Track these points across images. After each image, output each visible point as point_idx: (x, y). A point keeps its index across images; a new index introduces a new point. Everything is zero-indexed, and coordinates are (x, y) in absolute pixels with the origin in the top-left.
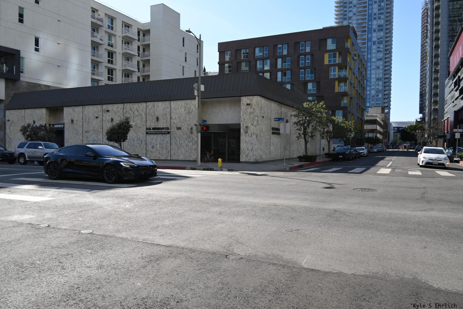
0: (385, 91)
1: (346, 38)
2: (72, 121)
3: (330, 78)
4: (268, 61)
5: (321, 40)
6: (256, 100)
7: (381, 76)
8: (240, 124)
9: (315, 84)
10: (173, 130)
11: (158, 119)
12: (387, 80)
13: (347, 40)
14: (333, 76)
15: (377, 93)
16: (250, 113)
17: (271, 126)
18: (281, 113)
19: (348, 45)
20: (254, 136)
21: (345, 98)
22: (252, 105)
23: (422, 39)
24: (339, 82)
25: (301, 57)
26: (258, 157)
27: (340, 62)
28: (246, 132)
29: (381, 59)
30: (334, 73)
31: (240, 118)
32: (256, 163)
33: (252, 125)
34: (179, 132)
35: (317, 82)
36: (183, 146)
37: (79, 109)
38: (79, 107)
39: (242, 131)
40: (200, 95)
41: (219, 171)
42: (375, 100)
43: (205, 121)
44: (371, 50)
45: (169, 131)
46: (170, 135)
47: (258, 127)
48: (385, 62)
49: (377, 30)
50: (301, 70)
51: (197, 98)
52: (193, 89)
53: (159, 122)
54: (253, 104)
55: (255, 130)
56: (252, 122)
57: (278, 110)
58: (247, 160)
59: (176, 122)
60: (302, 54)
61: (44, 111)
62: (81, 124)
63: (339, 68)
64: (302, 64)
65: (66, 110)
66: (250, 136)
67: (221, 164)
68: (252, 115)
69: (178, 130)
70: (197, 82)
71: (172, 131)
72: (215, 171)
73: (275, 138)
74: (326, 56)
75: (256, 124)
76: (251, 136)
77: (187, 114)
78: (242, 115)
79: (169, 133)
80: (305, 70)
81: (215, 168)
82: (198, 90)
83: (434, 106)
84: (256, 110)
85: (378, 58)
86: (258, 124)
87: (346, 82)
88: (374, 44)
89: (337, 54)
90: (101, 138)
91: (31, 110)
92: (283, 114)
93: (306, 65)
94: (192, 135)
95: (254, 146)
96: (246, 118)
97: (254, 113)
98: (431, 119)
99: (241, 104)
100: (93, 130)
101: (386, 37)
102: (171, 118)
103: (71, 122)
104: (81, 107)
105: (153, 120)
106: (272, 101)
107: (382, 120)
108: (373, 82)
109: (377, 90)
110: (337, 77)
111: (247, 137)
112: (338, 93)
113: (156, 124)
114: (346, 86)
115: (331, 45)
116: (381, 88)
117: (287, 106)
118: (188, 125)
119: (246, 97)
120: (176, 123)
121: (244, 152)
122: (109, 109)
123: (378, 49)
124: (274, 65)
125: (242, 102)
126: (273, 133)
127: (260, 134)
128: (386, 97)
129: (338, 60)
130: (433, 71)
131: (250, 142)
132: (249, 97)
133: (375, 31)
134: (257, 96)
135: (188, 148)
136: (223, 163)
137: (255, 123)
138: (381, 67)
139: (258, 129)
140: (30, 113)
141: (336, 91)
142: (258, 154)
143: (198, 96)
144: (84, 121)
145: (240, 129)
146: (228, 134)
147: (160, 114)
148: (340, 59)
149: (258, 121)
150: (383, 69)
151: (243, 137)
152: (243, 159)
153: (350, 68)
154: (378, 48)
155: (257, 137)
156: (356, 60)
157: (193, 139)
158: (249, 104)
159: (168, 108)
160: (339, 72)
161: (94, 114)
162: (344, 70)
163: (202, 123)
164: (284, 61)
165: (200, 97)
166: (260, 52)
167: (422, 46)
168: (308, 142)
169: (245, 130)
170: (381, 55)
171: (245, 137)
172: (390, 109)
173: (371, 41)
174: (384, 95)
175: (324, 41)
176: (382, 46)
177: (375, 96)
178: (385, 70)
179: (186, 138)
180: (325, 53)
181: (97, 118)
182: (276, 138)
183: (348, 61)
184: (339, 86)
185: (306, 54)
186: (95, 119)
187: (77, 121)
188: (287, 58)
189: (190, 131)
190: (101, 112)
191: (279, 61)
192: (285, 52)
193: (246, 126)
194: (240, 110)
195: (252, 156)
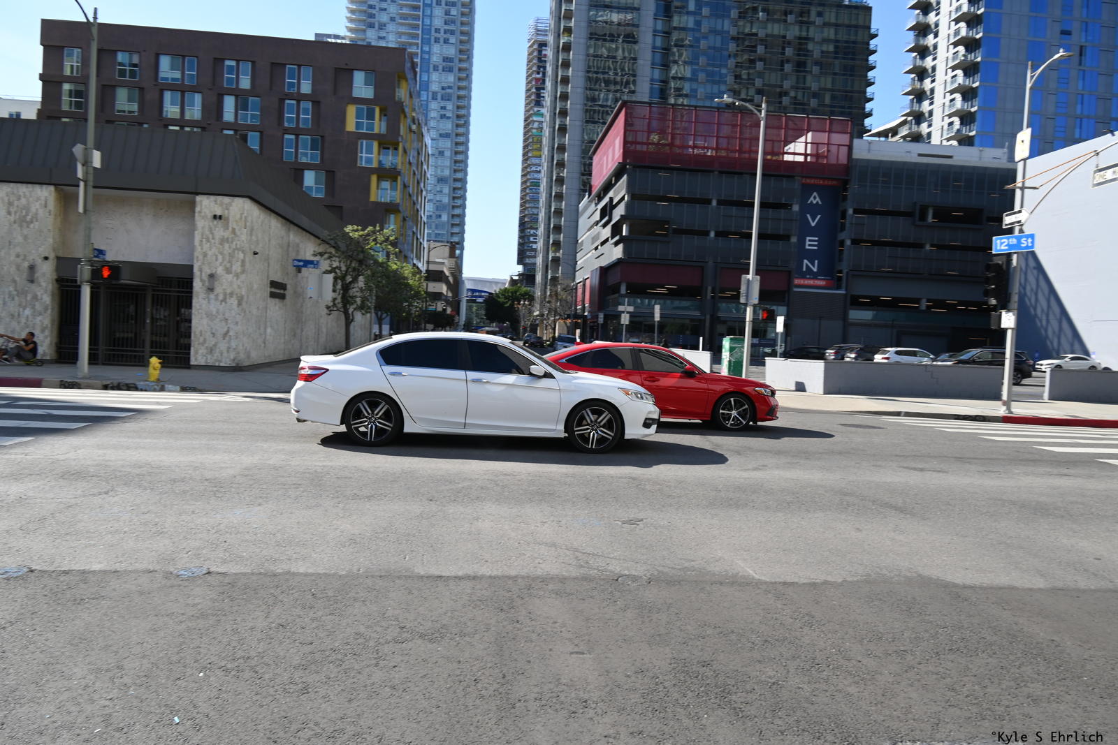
0: (454, 207)
1: (397, 79)
3: (359, 165)
4: (198, 98)
5: (338, 70)
6: (240, 208)
7: (447, 172)
8: (192, 267)
9: (323, 175)
12: (458, 185)
13: (399, 81)
14: (366, 162)
15: (437, 210)
16: (223, 241)
17: (268, 277)
18: (289, 246)
19: (402, 93)
20: (233, 302)
21: (392, 217)
22: (227, 219)
23: (527, 104)
24: (380, 179)
25: (287, 101)
26: (242, 356)
27: (384, 131)
28: (211, 289)
29: (447, 136)
30: (369, 156)
31: (192, 249)
32: (237, 369)
33: (228, 271)
35: (327, 171)
39: (197, 285)
40: (91, 178)
41: (155, 390)
42: (433, 226)
43: (101, 252)
44: (427, 109)
47: (243, 277)
48: (457, 144)
49: (440, 68)
50: (287, 136)
51: (82, 184)
52: (73, 160)
54: (231, 219)
55: (235, 286)
56: (228, 265)
57: (282, 238)
58: (211, 361)
60: (290, 97)
63: (380, 145)
64: (290, 119)
66: (222, 301)
67: (158, 372)
68: (227, 246)
70: (85, 143)
72: (142, 390)
73: (275, 307)
74: (351, 111)
75: (239, 270)
76: (224, 300)
77: (15, 226)
78: (197, 242)
80: (297, 136)
81: (140, 384)
82: (87, 162)
83: (553, 252)
84: (238, 233)
85: (441, 132)
86: (243, 272)
87: (394, 179)
88: (433, 99)
89: (377, 110)
92: (291, 249)
93: (301, 126)
95: (232, 326)
96: (210, 253)
97: (232, 242)
98: (546, 277)
99: (194, 212)
101: (459, 88)
106: (273, 215)
107: (452, 273)
108: (431, 184)
109: (438, 204)
110: (375, 165)
111: (213, 302)
112: (377, 204)
114: (396, 190)
115: (361, 86)
116: (446, 200)
117: (300, 230)
118: (18, 256)
119: (212, 198)
121: (201, 340)
123: (443, 112)
124: (213, 110)
125: (197, 209)
126: (273, 295)
127: (248, 296)
128: (457, 221)
129: (379, 126)
130: (554, 178)
131: (221, 317)
132: (220, 198)
133: (436, 68)
134: (244, 199)
136: (164, 369)
137: (237, 267)
138: (448, 153)
139: (243, 282)
141: (373, 198)
142: (243, 346)
143: (85, 182)
145: (192, 279)
146: (154, 290)
148: (384, 124)
149: (243, 262)
150: (451, 158)
151: (199, 303)
152: (200, 358)
153: (405, 151)
154: (442, 108)
155: (239, 304)
156: (414, 133)
157: (35, 297)
158: (220, 217)
160: (379, 154)
162: (390, 151)
163: (95, 257)
164: (241, 105)
165: (91, 183)
166: (173, 68)
167: (525, 121)
168: (352, 320)
169: (207, 284)
170: (448, 126)
171: (205, 302)
172: (462, 249)
173: (427, 89)
174: (453, 216)
175: (343, 75)
176: (450, 106)
177: (434, 216)
178: (456, 162)
180: (348, 103)
182: (277, 308)
183: (402, 133)
184: (378, 188)
185: (300, 98)
188: (250, 98)
189: (25, 276)
191: (229, 103)
192: (245, 83)
193: (209, 272)
194: (193, 228)
195: (225, 351)
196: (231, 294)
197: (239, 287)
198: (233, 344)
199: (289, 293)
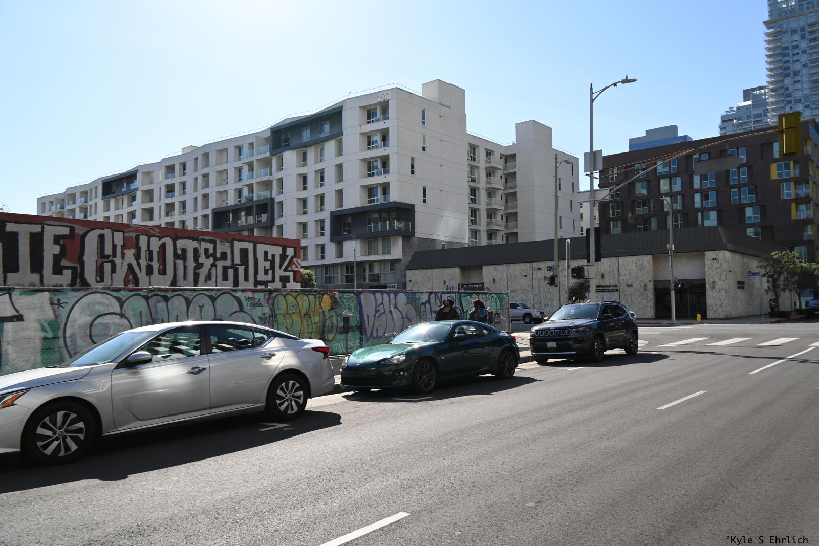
2: (494, 280)
3: (782, 199)
4: (679, 179)
5: (762, 145)
6: (723, 254)
8: (705, 279)
9: (758, 209)
10: (622, 287)
11: (603, 276)
13: (806, 141)
14: (787, 196)
16: (717, 268)
17: (736, 280)
18: (744, 265)
19: (809, 149)
20: (723, 292)
21: (809, 227)
22: (718, 260)
24: (798, 204)
25: (731, 170)
26: (728, 314)
27: (797, 175)
28: (713, 288)
30: (788, 192)
31: (705, 273)
32: (727, 319)
33: (720, 280)
34: (629, 290)
35: (760, 206)
36: (635, 304)
37: (502, 268)
38: (502, 265)
39: (708, 286)
45: (618, 288)
46: (618, 292)
47: (726, 282)
50: (733, 190)
51: (670, 257)
53: (605, 279)
54: (720, 259)
55: (723, 286)
56: (720, 277)
57: (741, 262)
58: (715, 316)
59: (625, 278)
60: (733, 167)
61: (457, 270)
62: (505, 283)
63: (796, 183)
64: (734, 180)
65: (485, 268)
67: (700, 319)
68: (718, 270)
69: (628, 288)
71: (621, 289)
73: (740, 294)
74: (774, 167)
76: (719, 291)
77: (639, 271)
78: (706, 270)
79: (617, 290)
80: (739, 188)
82: (671, 249)
84: (723, 264)
87: (809, 204)
89: (791, 163)
90: (532, 298)
91: (439, 269)
93: (741, 182)
94: (646, 292)
95: (723, 302)
96: (712, 274)
97: (721, 268)
99: (705, 259)
100: (521, 289)
102: (619, 275)
103: (492, 281)
104: (505, 265)
105: (597, 277)
106: (736, 253)
110: (793, 197)
111: (714, 293)
112: (798, 221)
113: (601, 282)
114: (810, 209)
117: (749, 256)
118: (640, 281)
119: (711, 252)
120: (625, 280)
121: (711, 307)
122: (541, 267)
124: (688, 184)
125: (706, 257)
126: (739, 287)
127: (729, 289)
129: (794, 172)
131: (718, 298)
132: (714, 252)
134: (724, 251)
135: (642, 305)
137: (723, 278)
139: (727, 284)
140: (439, 272)
144: (509, 279)
145: (705, 284)
146: (690, 290)
147: (605, 270)
148: (797, 171)
151: (709, 293)
152: (712, 316)
153: (814, 182)
155: (726, 292)
157: (647, 296)
158: (715, 259)
159: (615, 264)
160: (796, 189)
161: (521, 273)
162: (804, 186)
163: (676, 279)
164: (704, 178)
165: (672, 255)
166: (664, 166)
169: (712, 285)
171: (711, 293)
179: (638, 295)
180: (771, 163)
181: (525, 276)
183: (812, 173)
184: (797, 210)
185: (739, 166)
186: (523, 277)
187: (501, 280)
189: (643, 288)
190: (530, 270)
191: (697, 179)
193: (712, 281)
194: (704, 264)
195: (721, 312)
196: (722, 289)
197: (725, 286)
198: (724, 309)
199: (746, 286)
